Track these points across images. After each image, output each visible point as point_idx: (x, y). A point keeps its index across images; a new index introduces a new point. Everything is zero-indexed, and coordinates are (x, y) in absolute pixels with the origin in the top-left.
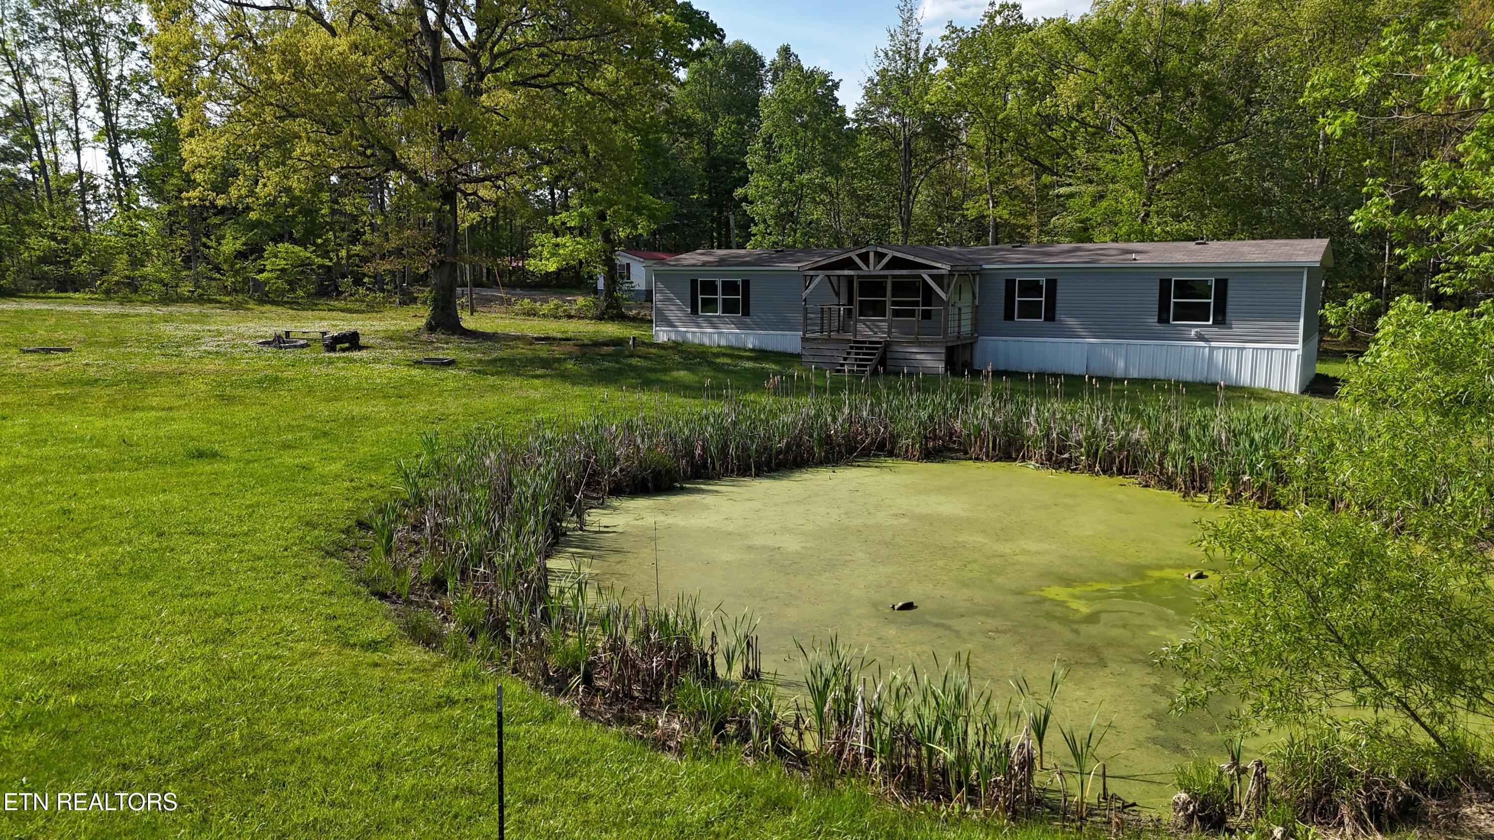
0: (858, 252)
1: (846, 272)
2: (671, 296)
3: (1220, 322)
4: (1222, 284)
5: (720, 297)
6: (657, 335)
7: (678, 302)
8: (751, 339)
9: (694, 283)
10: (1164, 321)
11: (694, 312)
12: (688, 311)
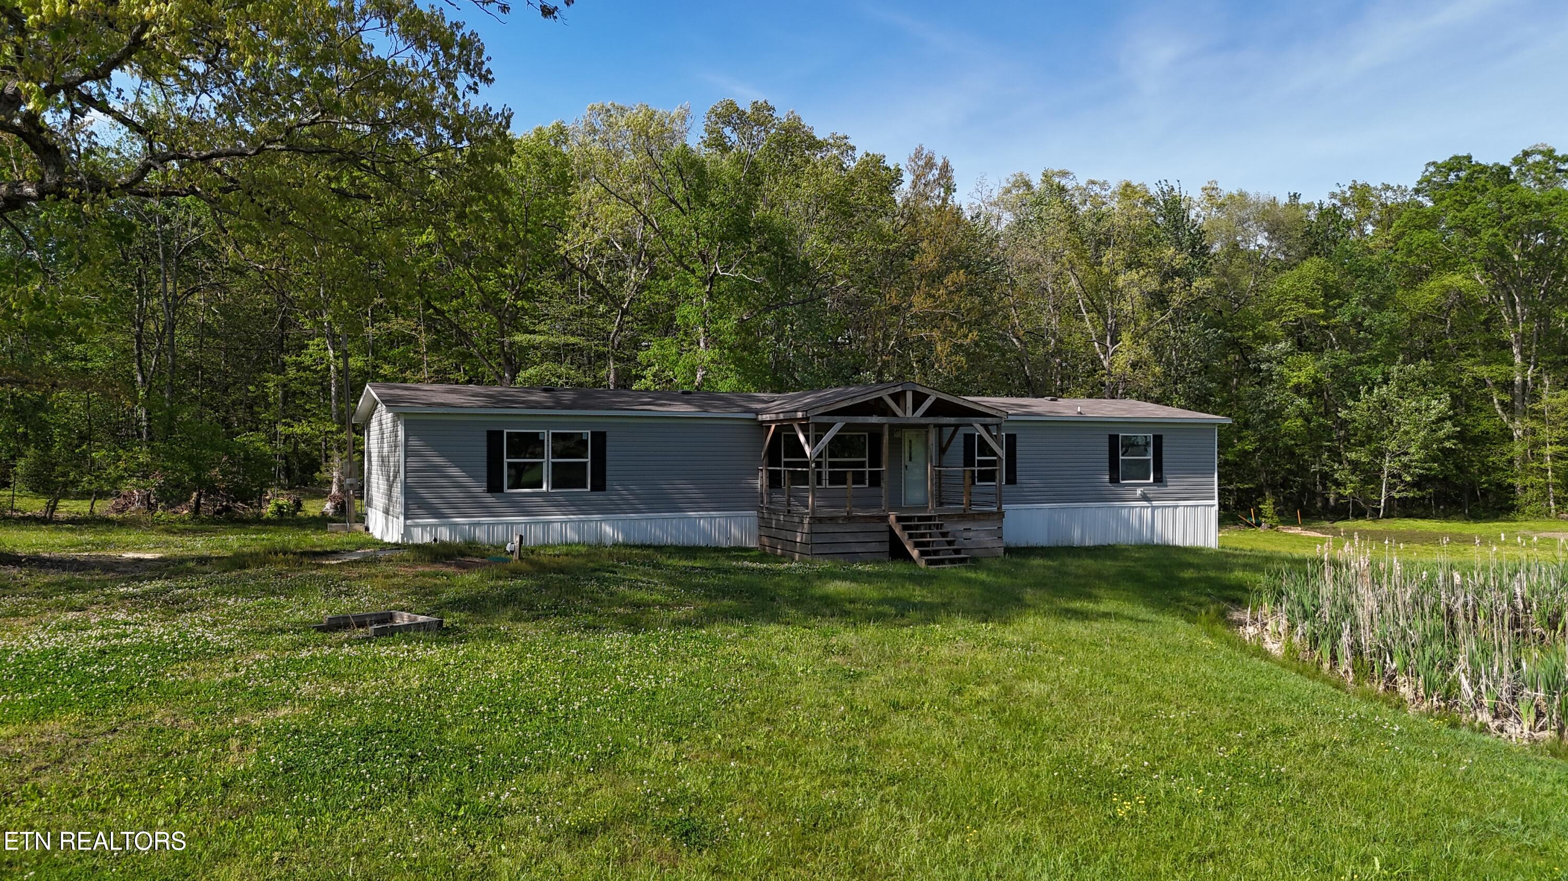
0: (891, 391)
1: (874, 419)
2: (439, 461)
3: (1159, 480)
4: (1158, 439)
5: (547, 462)
6: (407, 530)
7: (454, 471)
8: (608, 530)
9: (494, 438)
10: (1114, 480)
11: (494, 486)
12: (479, 488)
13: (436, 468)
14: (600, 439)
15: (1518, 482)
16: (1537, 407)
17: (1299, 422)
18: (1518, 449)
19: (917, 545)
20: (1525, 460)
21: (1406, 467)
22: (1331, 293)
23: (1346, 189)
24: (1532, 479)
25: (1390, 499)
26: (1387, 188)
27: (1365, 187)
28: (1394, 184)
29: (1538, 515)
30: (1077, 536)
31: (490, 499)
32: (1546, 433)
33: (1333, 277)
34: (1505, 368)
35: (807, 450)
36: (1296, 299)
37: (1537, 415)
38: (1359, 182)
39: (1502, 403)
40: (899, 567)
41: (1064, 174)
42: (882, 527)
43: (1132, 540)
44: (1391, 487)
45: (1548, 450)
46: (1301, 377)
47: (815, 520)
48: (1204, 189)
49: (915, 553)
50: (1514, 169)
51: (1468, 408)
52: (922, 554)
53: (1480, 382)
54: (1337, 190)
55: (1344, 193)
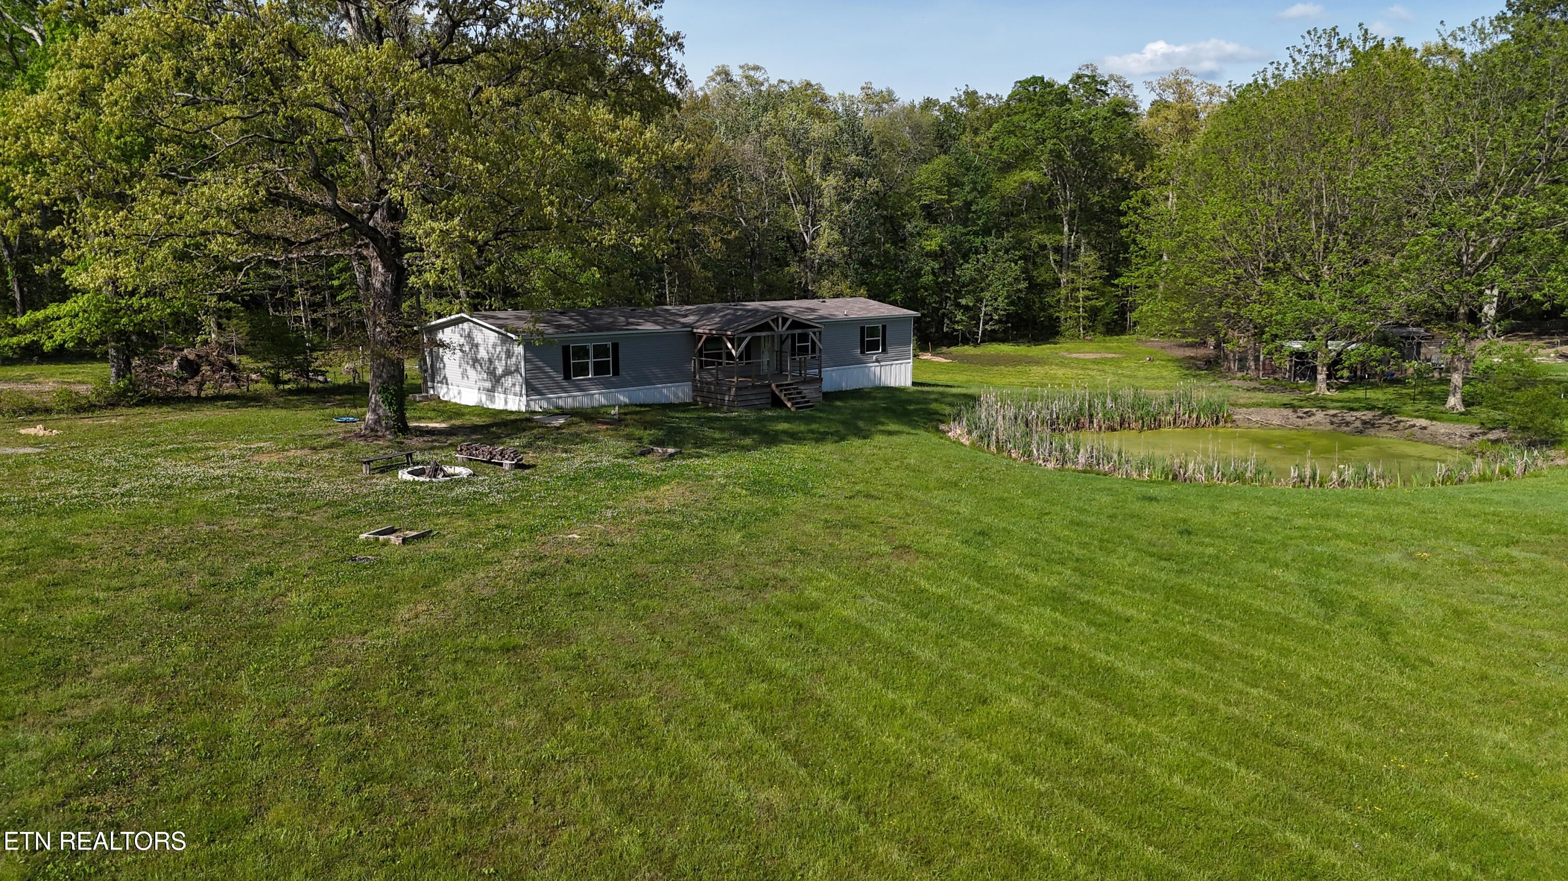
0: (772, 318)
1: (765, 333)
2: (540, 364)
3: (884, 350)
4: (884, 327)
5: (591, 362)
6: (528, 405)
7: (548, 369)
8: (622, 398)
9: (566, 349)
10: (862, 352)
11: (567, 377)
12: (560, 377)
13: (539, 368)
14: (615, 346)
15: (1062, 315)
16: (1076, 264)
17: (931, 277)
18: (1064, 292)
19: (789, 400)
20: (1067, 299)
21: (996, 309)
22: (953, 182)
23: (961, 93)
24: (1070, 313)
25: (984, 331)
26: (990, 97)
27: (975, 93)
28: (994, 95)
29: (1074, 337)
30: (845, 386)
31: (565, 384)
32: (1080, 283)
33: (953, 171)
34: (1058, 237)
35: (734, 352)
36: (930, 188)
37: (1076, 270)
38: (971, 89)
39: (1055, 261)
40: (783, 413)
41: (757, 68)
42: (769, 390)
43: (870, 385)
44: (985, 323)
45: (1081, 294)
46: (932, 245)
47: (739, 389)
48: (863, 88)
49: (789, 405)
50: (1071, 86)
51: (1034, 263)
52: (793, 404)
53: (1043, 247)
54: (956, 95)
55: (960, 96)
